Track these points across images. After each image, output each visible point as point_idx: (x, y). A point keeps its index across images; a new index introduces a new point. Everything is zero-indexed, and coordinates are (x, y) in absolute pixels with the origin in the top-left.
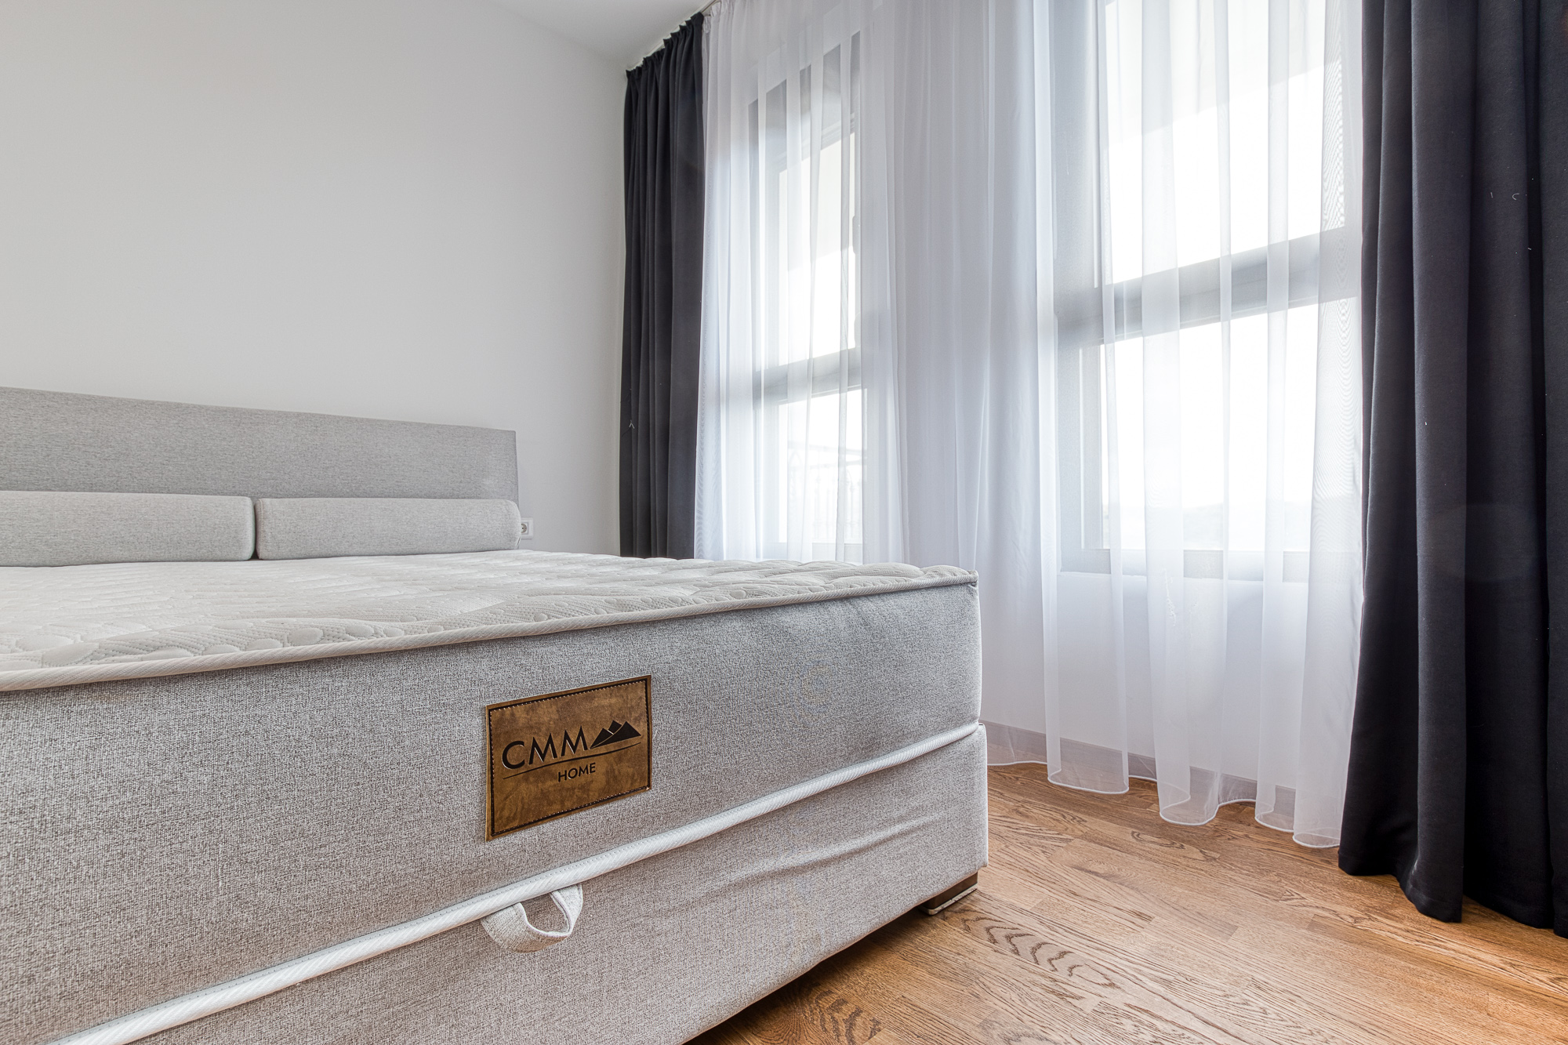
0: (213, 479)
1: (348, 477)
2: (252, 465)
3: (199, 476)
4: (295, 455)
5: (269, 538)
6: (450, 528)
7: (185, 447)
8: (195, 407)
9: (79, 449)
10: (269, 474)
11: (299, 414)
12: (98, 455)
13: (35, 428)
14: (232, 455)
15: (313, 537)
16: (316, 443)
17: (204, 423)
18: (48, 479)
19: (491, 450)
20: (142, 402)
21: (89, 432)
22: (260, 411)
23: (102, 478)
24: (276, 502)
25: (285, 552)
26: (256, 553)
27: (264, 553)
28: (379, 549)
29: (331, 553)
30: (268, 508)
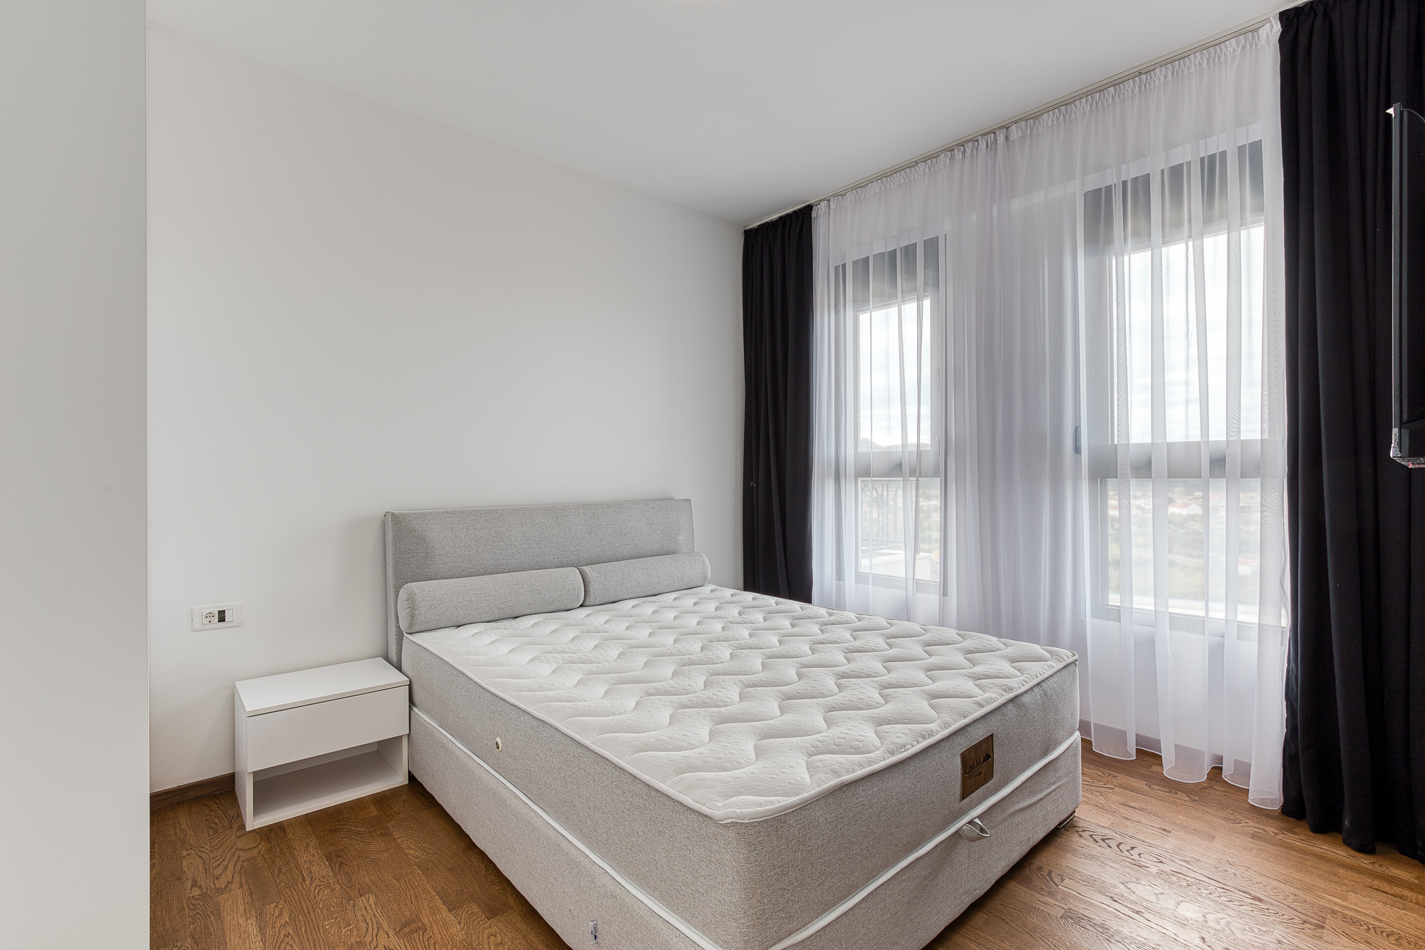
0: (548, 555)
2: (566, 543)
3: (543, 554)
4: (586, 534)
6: (676, 577)
7: (535, 536)
12: (498, 547)
14: (557, 538)
15: (613, 591)
16: (595, 524)
19: (682, 514)
21: (494, 533)
24: (591, 570)
25: (597, 602)
26: (583, 603)
27: (587, 603)
28: (641, 595)
29: (618, 599)
30: (589, 575)
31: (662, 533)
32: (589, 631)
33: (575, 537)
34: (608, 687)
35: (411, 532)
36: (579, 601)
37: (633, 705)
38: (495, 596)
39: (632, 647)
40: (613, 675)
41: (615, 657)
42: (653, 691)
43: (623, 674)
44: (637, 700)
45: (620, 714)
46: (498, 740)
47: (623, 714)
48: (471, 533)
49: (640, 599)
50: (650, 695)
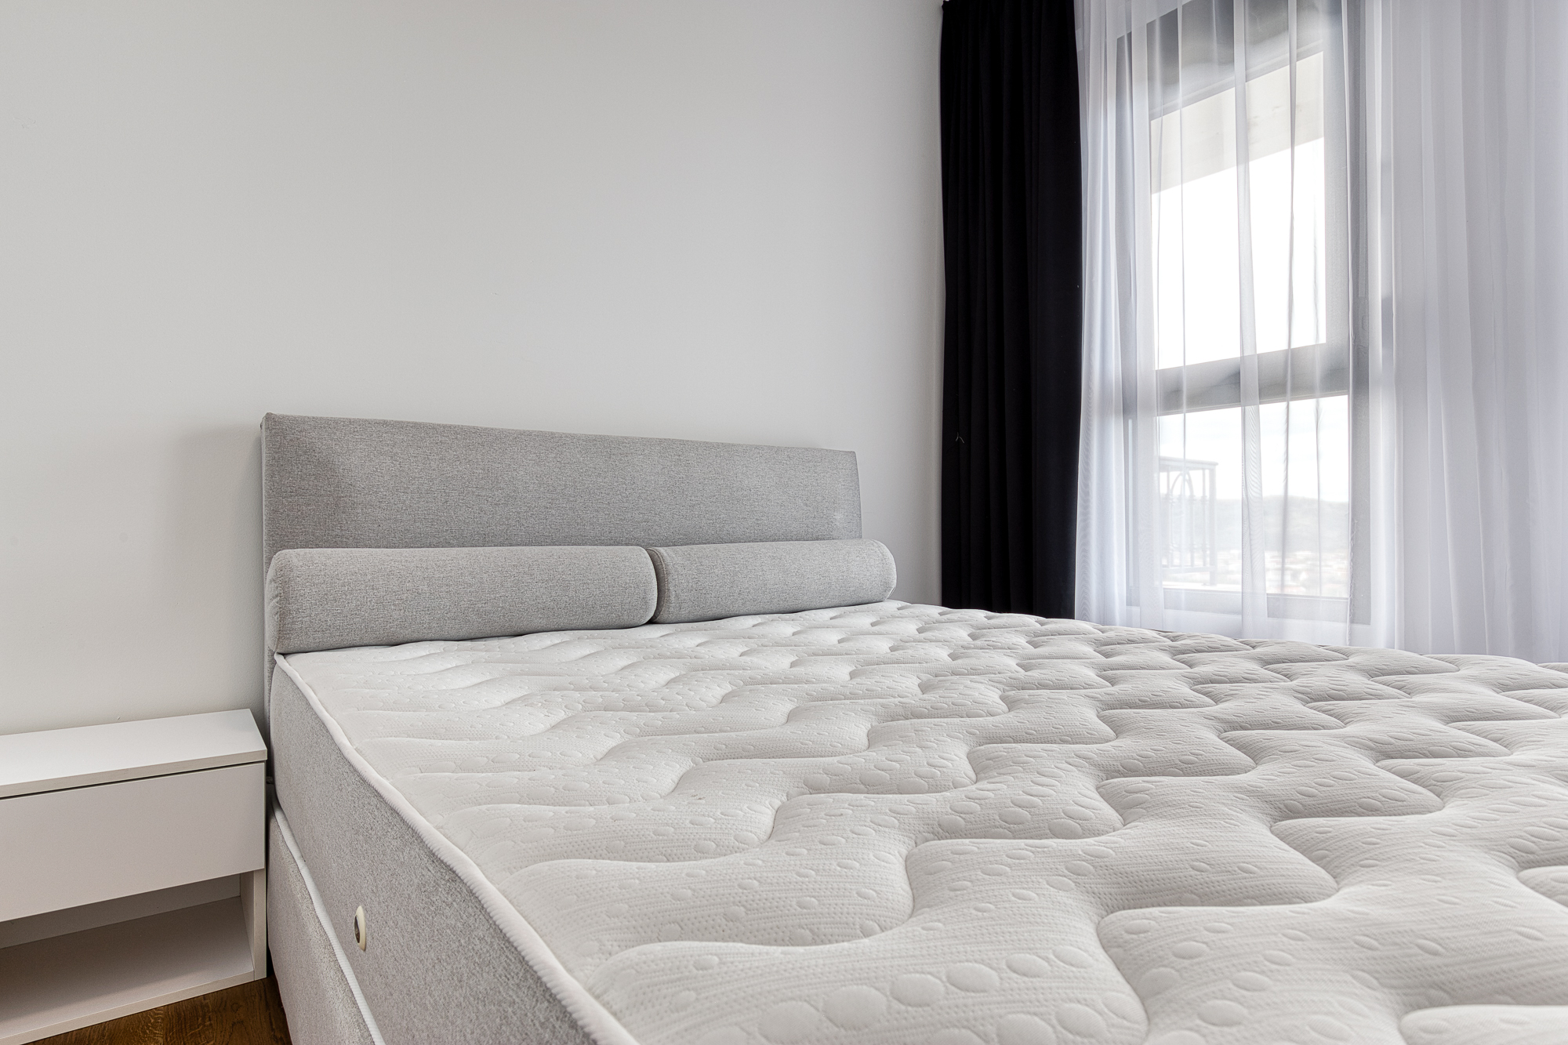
0: (591, 524)
1: (712, 515)
2: (626, 505)
3: (579, 521)
4: (664, 491)
5: (672, 598)
6: (833, 578)
7: (565, 485)
8: (567, 437)
9: (473, 492)
10: (641, 516)
11: (661, 441)
12: (490, 499)
13: (434, 470)
14: (608, 494)
15: (713, 595)
16: (681, 476)
17: (578, 456)
18: (447, 530)
19: (840, 478)
20: (522, 433)
21: (481, 471)
22: (626, 438)
23: (494, 527)
24: (671, 553)
25: (684, 614)
26: (655, 616)
27: (664, 615)
28: (768, 607)
29: (724, 613)
30: (668, 560)
31: (806, 505)
32: (661, 656)
33: (644, 496)
34: (687, 764)
35: (305, 453)
36: (647, 610)
37: (766, 819)
38: (471, 586)
39: (753, 682)
40: (706, 735)
41: (714, 701)
42: (826, 779)
43: (733, 734)
44: (777, 803)
45: (723, 850)
46: (360, 912)
47: (734, 850)
48: (434, 466)
49: (767, 616)
50: (816, 789)
